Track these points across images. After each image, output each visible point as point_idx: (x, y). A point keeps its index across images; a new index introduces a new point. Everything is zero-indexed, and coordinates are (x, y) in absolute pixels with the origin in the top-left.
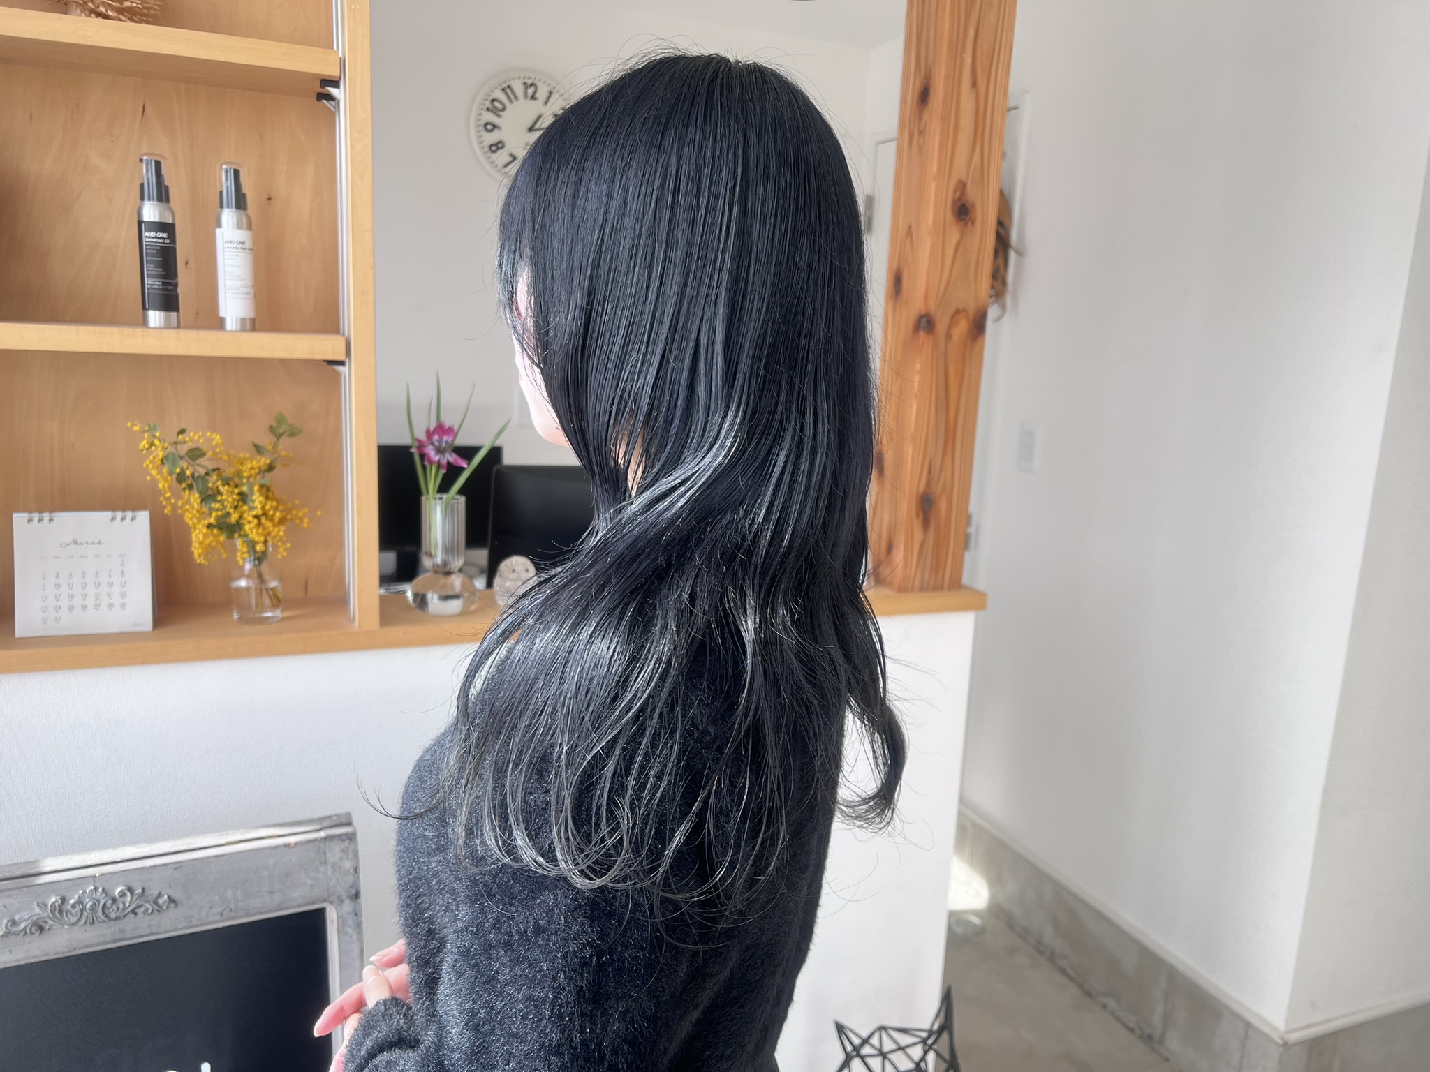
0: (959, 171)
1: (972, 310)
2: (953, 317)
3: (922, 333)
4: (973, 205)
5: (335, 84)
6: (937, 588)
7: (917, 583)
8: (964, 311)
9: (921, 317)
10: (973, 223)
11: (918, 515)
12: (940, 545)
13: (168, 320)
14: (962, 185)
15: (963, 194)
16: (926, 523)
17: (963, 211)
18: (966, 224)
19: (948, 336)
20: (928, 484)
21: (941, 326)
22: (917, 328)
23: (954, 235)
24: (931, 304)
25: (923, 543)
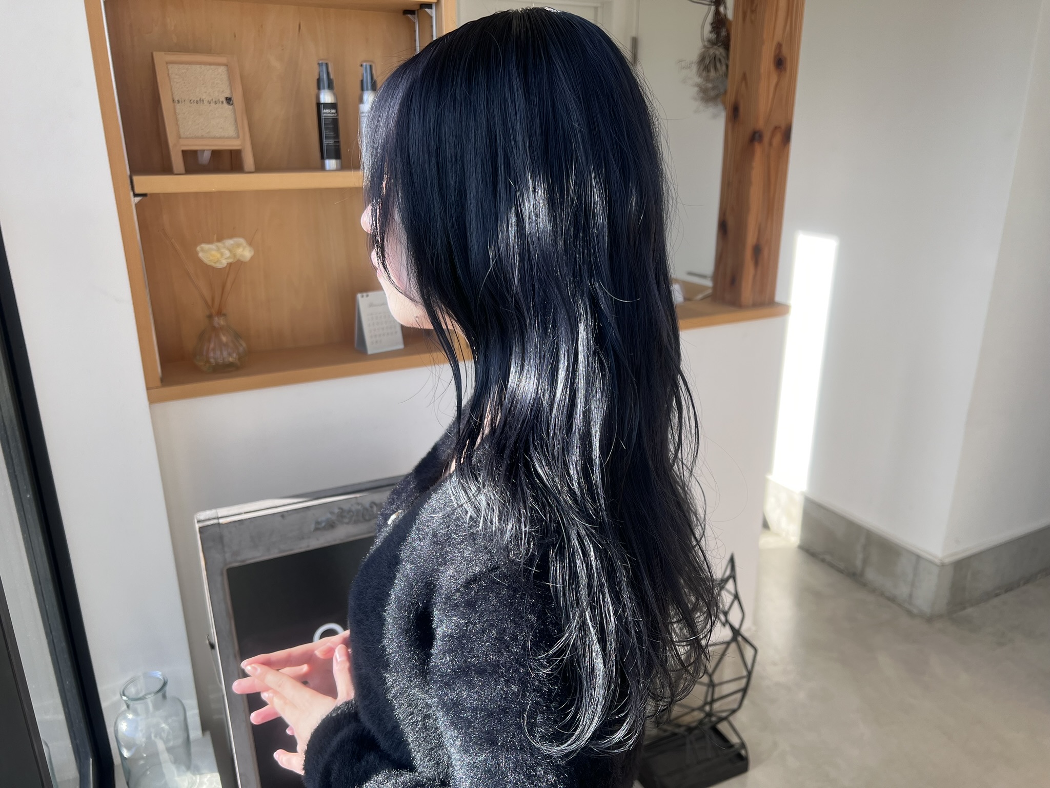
0: (778, 37)
1: (783, 127)
3: (756, 143)
4: (786, 58)
5: (429, 6)
6: (762, 304)
7: (750, 301)
8: (780, 127)
9: (755, 132)
10: (785, 69)
11: (752, 258)
12: (764, 278)
14: (779, 46)
15: (780, 51)
16: (757, 264)
17: (779, 63)
18: (781, 70)
19: (770, 144)
20: (758, 239)
21: (766, 139)
22: (752, 140)
23: (774, 79)
24: (761, 124)
25: (755, 276)
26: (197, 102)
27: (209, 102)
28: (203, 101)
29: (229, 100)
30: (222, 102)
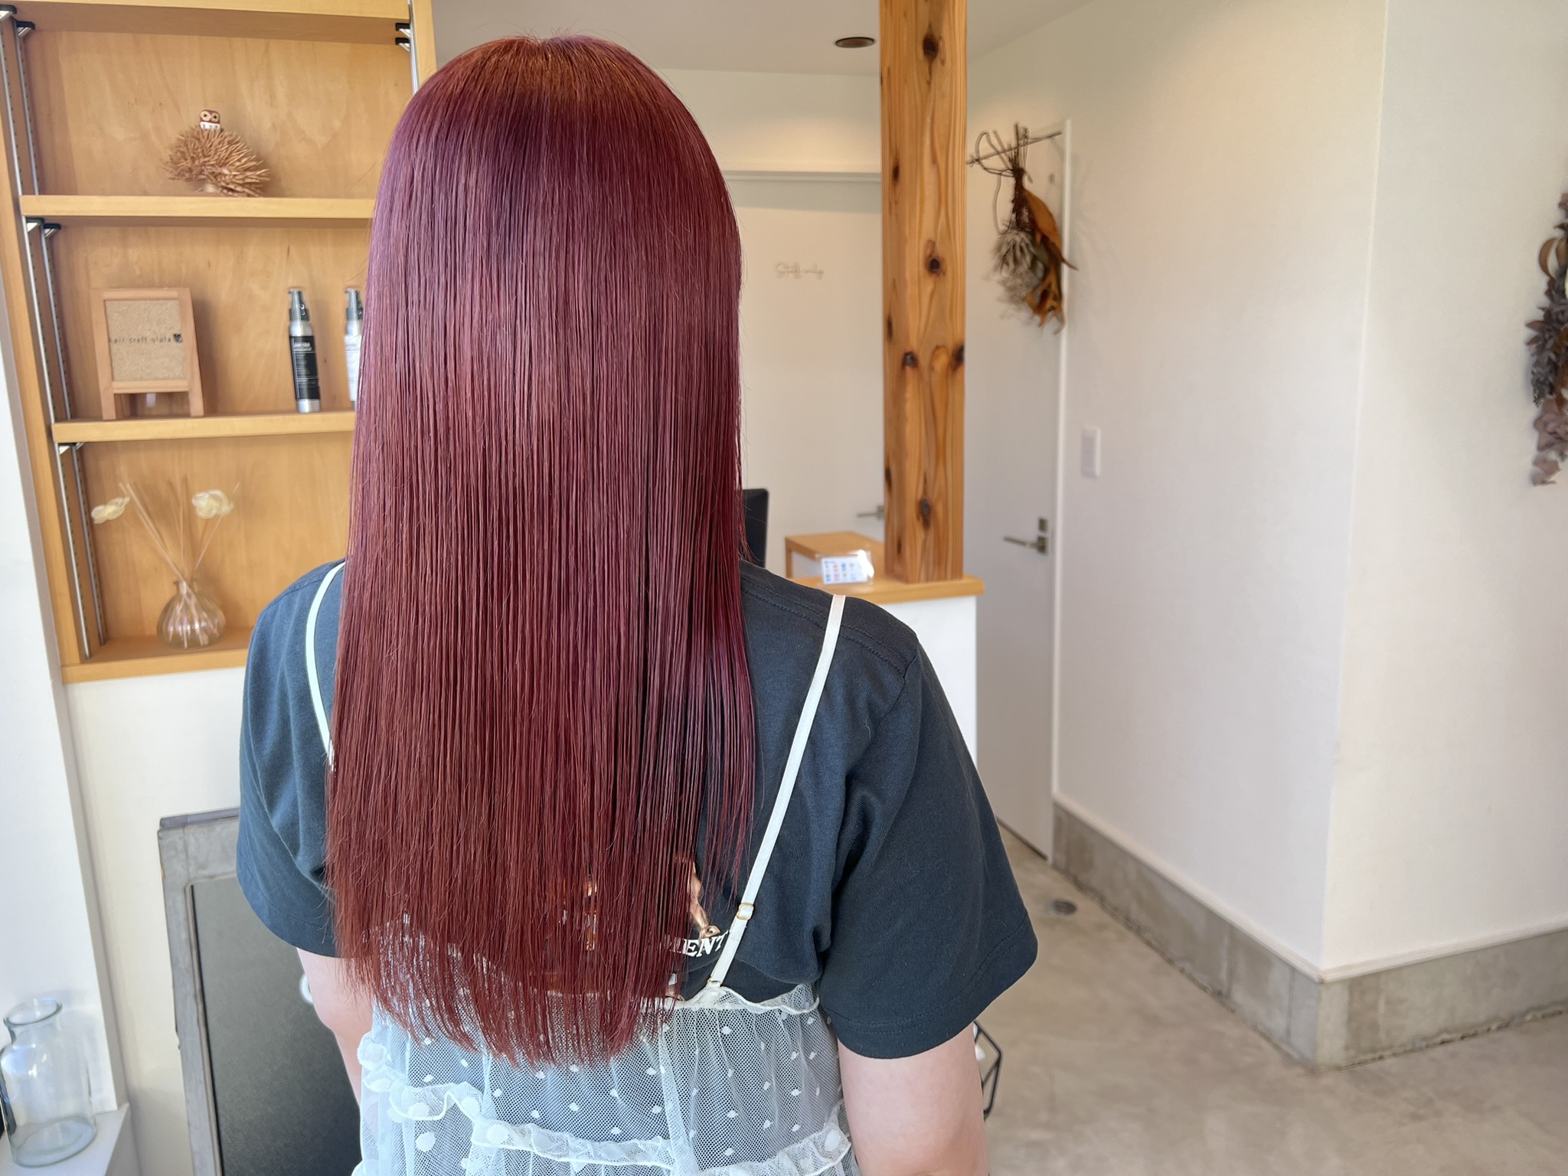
0: (928, 232)
1: (951, 345)
2: (933, 353)
3: (908, 369)
4: (943, 259)
6: (942, 577)
7: (923, 576)
8: (944, 346)
9: (906, 354)
10: (943, 273)
11: (918, 518)
12: (940, 544)
13: (312, 406)
14: (932, 244)
15: (933, 251)
16: (926, 524)
17: (934, 265)
18: (938, 275)
19: (931, 368)
20: (925, 492)
21: (924, 361)
22: (904, 364)
23: (929, 285)
24: (914, 344)
25: (925, 542)
26: (138, 340)
27: (153, 341)
28: (146, 339)
29: (177, 337)
30: (169, 340)
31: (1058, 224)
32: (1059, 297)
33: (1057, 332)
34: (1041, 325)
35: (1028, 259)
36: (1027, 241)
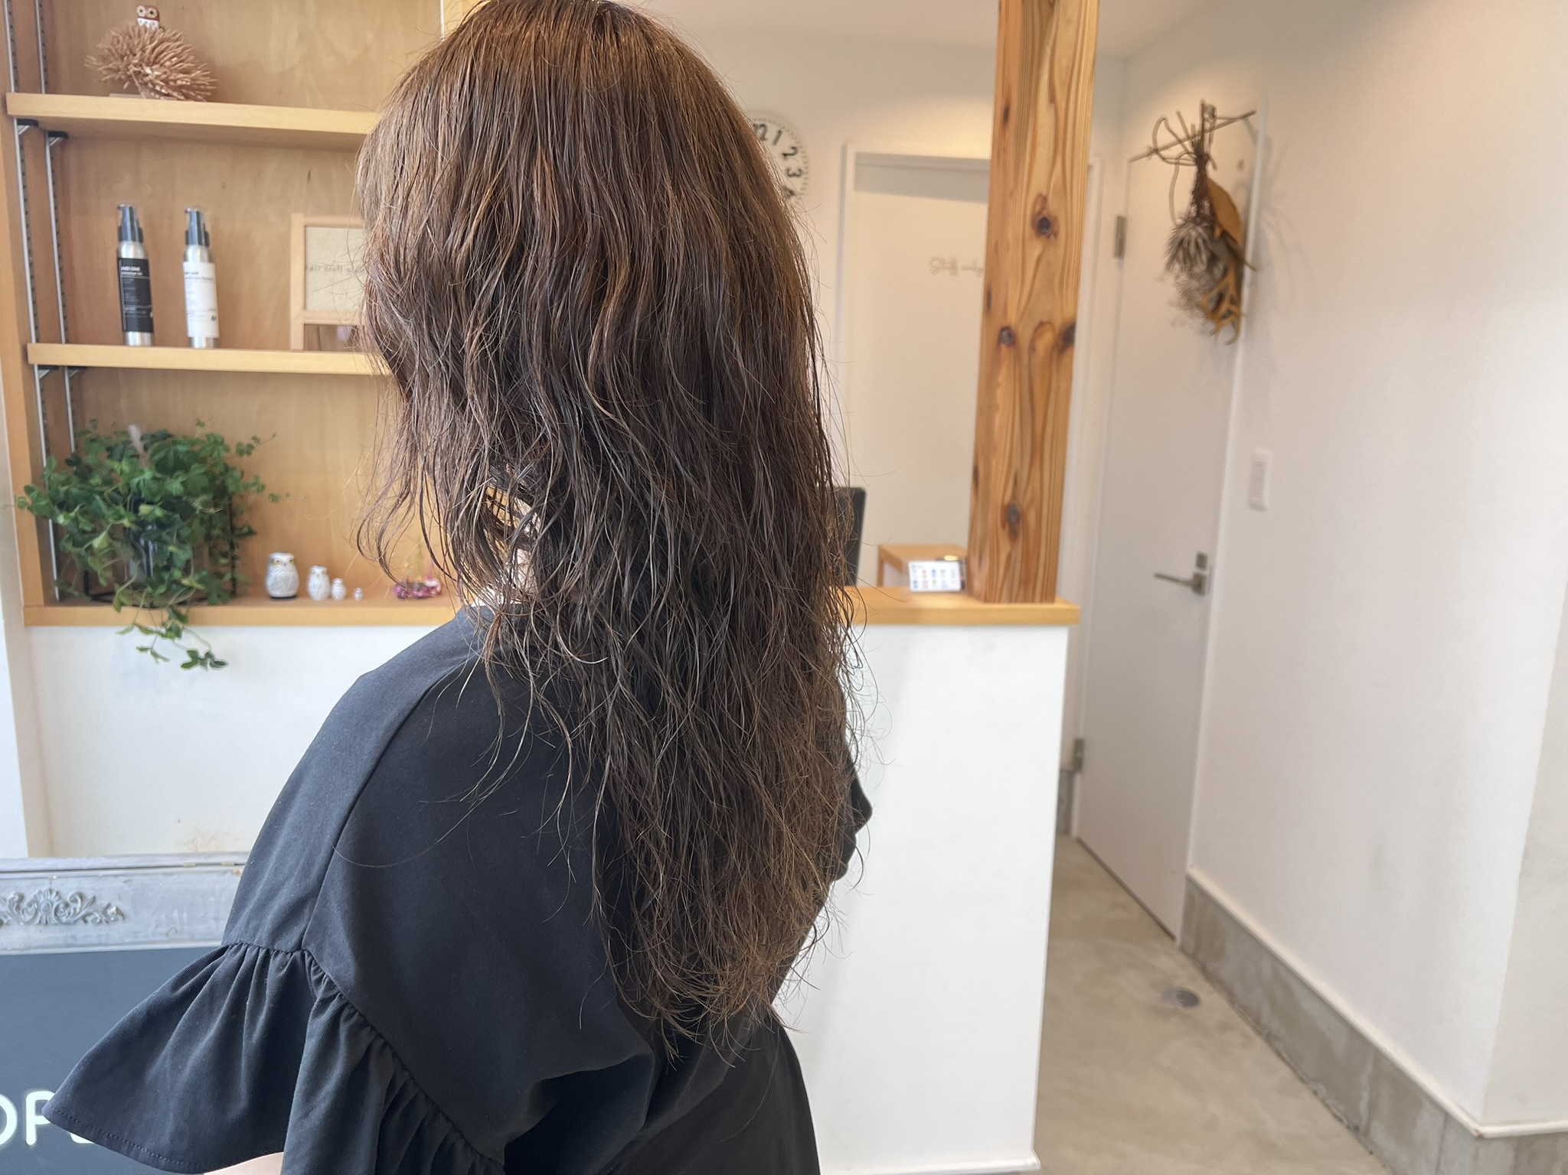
0: (1039, 181)
1: (1058, 322)
2: (1036, 330)
3: (1003, 347)
4: (1056, 218)
6: (1028, 598)
7: (1006, 595)
8: (1050, 323)
9: (1003, 330)
10: (1056, 235)
11: (1003, 526)
12: (1029, 558)
14: (1043, 199)
15: (1043, 207)
16: (1013, 535)
17: (1044, 225)
18: (1048, 237)
19: (1032, 348)
20: (1014, 496)
21: (1023, 339)
22: (1000, 341)
23: (1036, 249)
24: (1012, 318)
25: (1009, 556)
31: (1242, 218)
32: (1236, 301)
33: (1232, 342)
34: (1215, 332)
35: (1204, 257)
36: (1206, 236)
